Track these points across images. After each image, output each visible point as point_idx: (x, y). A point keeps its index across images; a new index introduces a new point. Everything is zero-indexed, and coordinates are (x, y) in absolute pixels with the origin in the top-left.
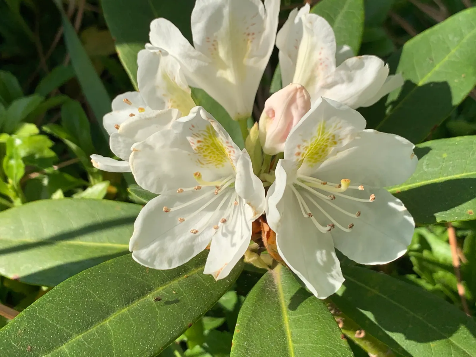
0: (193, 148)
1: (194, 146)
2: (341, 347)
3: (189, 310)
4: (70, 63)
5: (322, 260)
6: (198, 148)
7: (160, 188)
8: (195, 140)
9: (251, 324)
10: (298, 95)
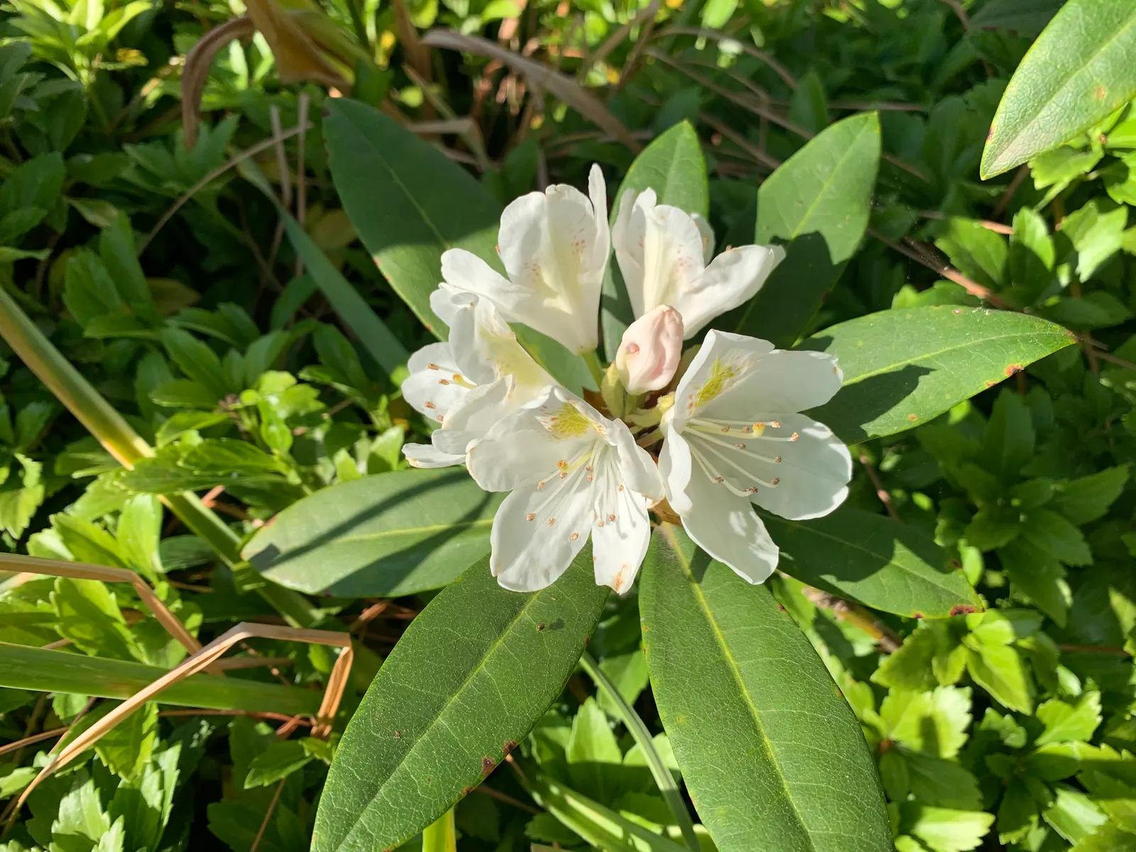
0: (546, 428)
1: (547, 426)
2: (784, 623)
3: (579, 620)
4: (305, 271)
5: (743, 528)
6: (554, 426)
7: (510, 482)
8: (548, 419)
9: (659, 615)
10: (667, 319)
